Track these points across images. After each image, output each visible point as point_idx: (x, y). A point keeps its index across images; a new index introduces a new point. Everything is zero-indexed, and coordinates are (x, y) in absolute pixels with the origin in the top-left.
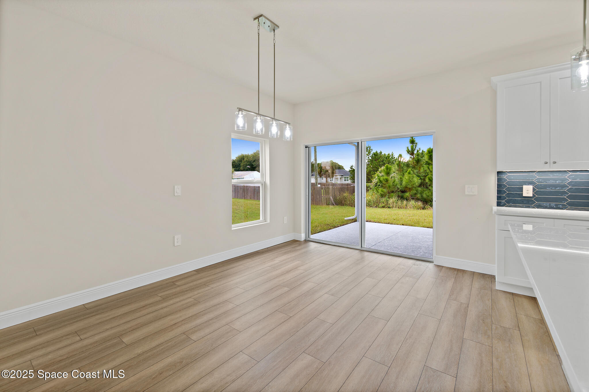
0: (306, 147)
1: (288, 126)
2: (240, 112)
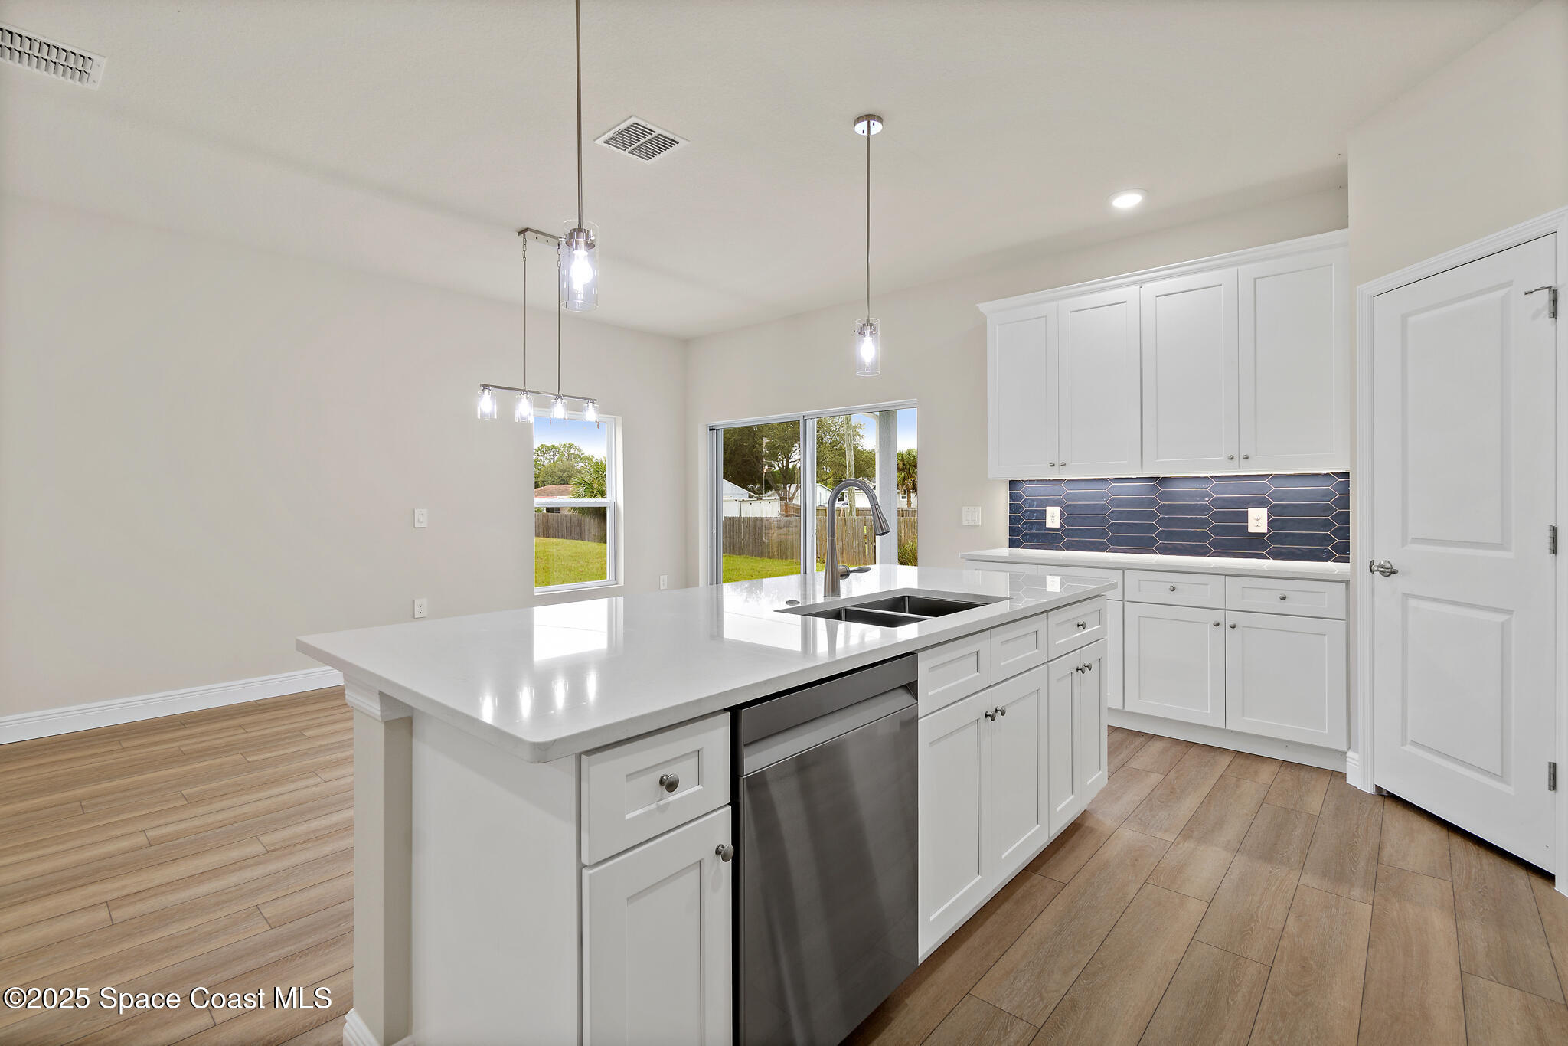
0: (710, 430)
1: (591, 405)
2: (486, 391)
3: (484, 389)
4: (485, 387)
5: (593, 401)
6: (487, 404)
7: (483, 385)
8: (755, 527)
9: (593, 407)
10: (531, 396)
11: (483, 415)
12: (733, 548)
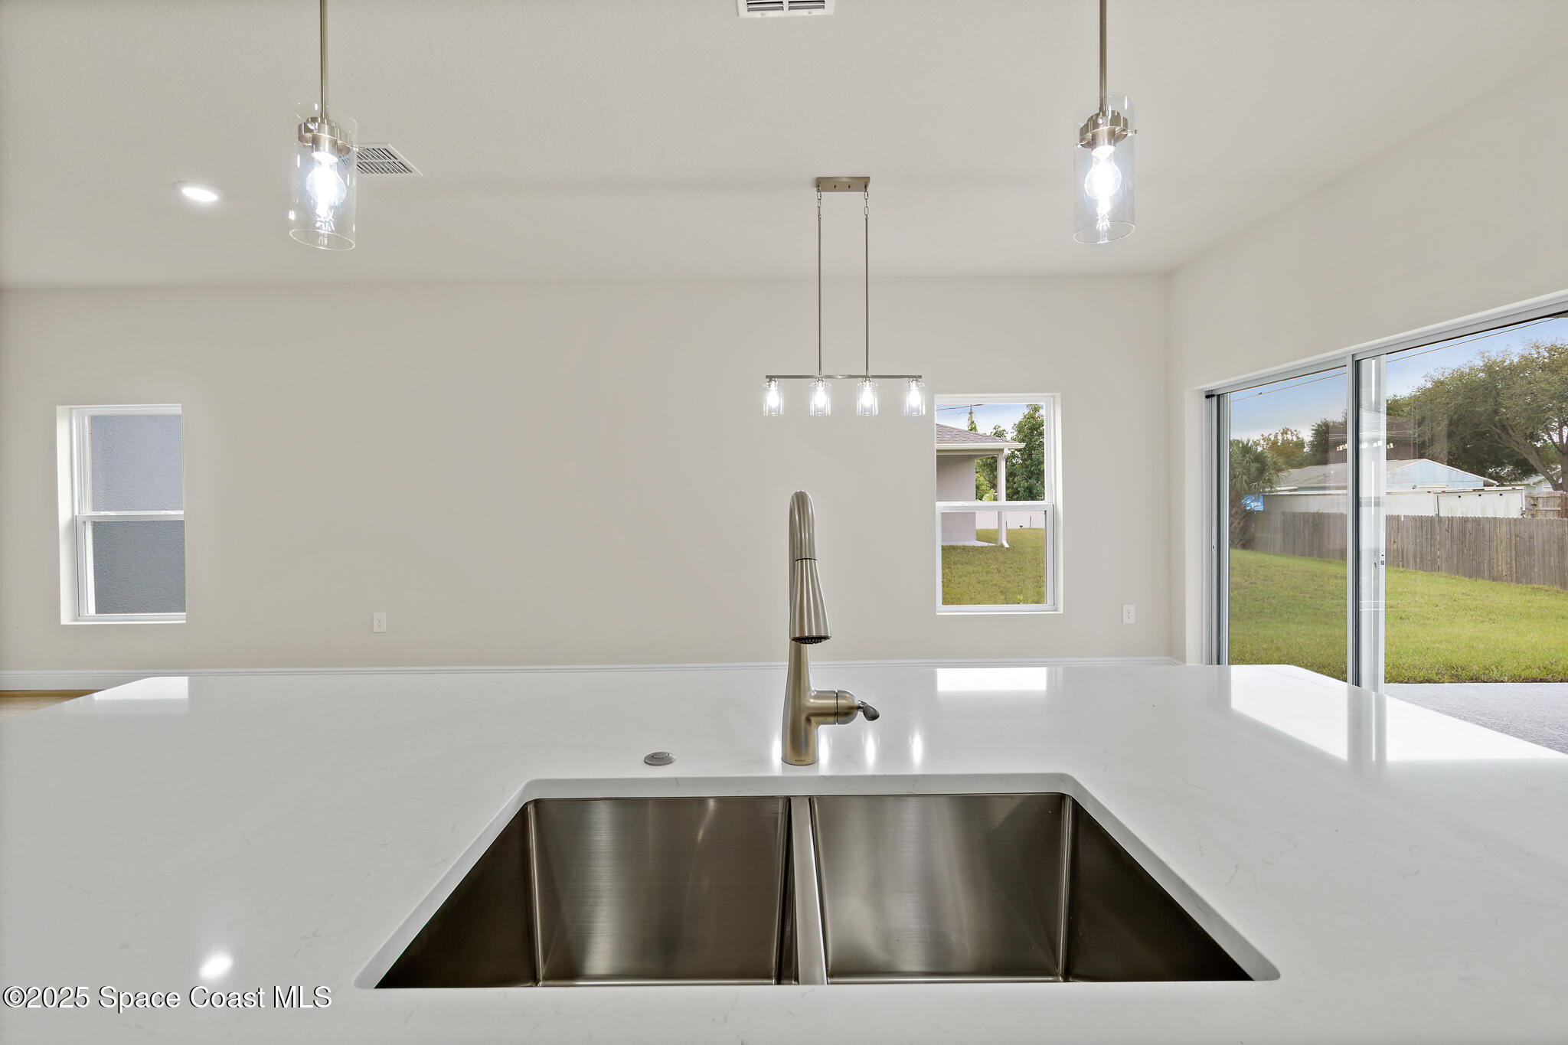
0: (1207, 397)
2: (773, 383)
3: (770, 381)
4: (771, 378)
5: (917, 378)
6: (774, 398)
7: (767, 377)
8: (1463, 532)
9: (917, 386)
10: (829, 383)
11: (771, 411)
12: (1422, 561)
